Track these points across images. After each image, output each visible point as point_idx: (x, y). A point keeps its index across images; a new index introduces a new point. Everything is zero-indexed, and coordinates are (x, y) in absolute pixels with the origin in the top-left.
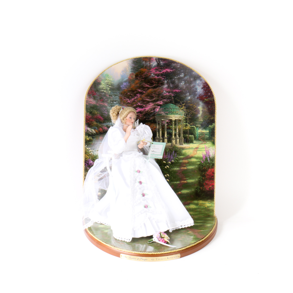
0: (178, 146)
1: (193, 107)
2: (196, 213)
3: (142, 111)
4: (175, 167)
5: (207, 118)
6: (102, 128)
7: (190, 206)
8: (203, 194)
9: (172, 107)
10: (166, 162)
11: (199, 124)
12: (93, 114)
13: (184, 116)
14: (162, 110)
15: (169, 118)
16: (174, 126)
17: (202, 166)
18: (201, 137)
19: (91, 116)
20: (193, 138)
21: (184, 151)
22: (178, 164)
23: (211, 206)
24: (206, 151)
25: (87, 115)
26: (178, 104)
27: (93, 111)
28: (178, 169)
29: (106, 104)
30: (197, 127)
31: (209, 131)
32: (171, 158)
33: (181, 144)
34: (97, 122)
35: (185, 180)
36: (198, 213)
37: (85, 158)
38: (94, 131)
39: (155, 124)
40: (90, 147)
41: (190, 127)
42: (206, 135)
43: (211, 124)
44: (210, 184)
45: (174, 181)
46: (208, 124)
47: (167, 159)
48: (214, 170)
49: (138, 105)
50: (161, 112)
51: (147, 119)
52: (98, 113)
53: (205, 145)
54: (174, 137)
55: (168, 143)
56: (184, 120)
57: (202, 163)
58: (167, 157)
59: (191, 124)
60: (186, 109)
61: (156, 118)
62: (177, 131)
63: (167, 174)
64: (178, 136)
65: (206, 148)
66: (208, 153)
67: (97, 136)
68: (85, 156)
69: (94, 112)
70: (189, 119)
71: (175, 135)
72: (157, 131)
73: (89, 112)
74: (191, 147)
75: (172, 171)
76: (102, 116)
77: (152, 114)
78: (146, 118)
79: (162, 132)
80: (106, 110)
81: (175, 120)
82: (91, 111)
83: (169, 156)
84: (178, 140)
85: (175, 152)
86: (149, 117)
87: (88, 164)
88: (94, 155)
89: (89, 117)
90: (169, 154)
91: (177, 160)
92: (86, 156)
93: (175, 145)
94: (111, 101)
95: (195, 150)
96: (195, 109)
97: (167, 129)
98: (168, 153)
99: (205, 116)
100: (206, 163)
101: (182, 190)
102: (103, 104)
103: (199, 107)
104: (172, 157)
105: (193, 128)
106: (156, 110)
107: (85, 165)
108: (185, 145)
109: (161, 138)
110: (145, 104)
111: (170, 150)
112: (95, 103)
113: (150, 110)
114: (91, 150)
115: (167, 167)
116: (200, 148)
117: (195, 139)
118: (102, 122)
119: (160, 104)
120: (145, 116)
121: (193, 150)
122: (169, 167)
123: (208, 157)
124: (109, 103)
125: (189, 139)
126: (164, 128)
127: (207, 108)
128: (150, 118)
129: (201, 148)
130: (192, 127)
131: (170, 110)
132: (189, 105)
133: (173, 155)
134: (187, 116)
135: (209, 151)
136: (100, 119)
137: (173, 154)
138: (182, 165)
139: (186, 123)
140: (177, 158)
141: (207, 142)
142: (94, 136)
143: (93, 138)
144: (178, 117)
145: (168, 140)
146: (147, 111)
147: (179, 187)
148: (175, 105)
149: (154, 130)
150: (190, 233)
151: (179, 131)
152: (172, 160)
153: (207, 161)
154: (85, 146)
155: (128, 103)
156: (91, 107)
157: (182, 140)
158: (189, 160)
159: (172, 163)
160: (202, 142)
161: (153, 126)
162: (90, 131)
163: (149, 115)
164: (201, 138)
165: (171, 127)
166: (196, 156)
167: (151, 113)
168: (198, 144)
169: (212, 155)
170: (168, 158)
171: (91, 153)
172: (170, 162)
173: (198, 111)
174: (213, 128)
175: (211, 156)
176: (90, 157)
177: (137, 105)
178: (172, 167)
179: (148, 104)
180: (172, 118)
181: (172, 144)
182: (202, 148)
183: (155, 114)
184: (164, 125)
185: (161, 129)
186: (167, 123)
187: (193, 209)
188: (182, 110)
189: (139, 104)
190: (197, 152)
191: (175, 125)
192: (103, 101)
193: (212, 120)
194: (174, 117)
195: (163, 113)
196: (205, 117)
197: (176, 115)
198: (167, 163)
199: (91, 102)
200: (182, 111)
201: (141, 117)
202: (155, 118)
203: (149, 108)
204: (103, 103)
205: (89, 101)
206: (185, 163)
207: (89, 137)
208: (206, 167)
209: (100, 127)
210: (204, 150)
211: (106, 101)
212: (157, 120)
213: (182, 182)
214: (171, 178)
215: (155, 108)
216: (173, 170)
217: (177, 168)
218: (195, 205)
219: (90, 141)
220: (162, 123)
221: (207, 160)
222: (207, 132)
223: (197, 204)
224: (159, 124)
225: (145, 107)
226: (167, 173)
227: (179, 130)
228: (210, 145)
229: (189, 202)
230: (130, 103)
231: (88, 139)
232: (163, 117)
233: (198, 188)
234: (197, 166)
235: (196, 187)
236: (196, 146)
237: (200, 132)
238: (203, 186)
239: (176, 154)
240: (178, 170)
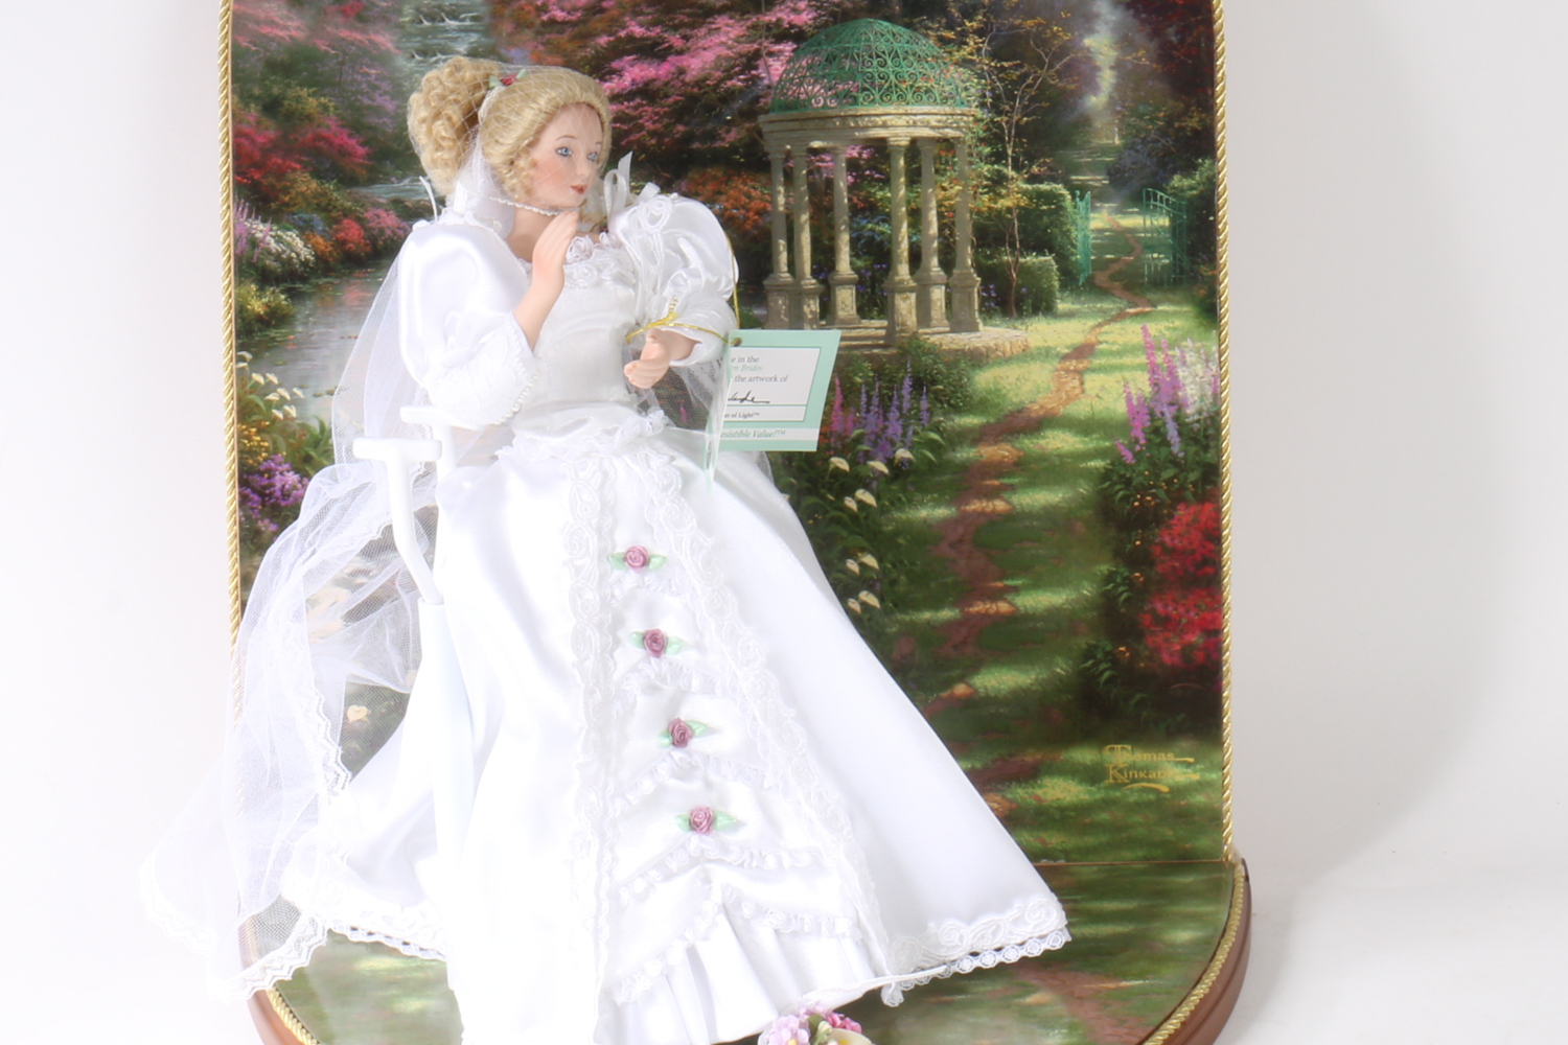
0: (943, 337)
1: (1043, 43)
2: (1090, 840)
3: (658, 84)
4: (918, 496)
5: (1151, 120)
6: (359, 220)
7: (1039, 792)
8: (1138, 696)
9: (883, 46)
10: (852, 463)
11: (1093, 168)
12: (290, 116)
13: (979, 113)
14: (810, 67)
15: (866, 128)
16: (902, 192)
17: (1128, 482)
18: (1116, 267)
19: (270, 131)
20: (1049, 279)
21: (983, 380)
22: (946, 478)
23: (1201, 786)
24: (1153, 369)
25: (245, 128)
26: (931, 18)
27: (290, 93)
28: (942, 512)
29: (385, 40)
30: (1078, 190)
31: (1173, 220)
32: (890, 431)
33: (958, 324)
34: (318, 174)
35: (997, 595)
36: (1103, 838)
37: (241, 452)
38: (299, 243)
39: (763, 178)
40: (272, 366)
41: (1024, 193)
42: (1151, 248)
43: (1189, 168)
44: (1191, 622)
45: (918, 606)
46: (1162, 164)
47: (858, 440)
48: (1217, 516)
49: (631, 38)
50: (800, 84)
51: (696, 145)
52: (325, 108)
53: (1144, 329)
54: (903, 270)
55: (865, 322)
56: (981, 140)
57: (1126, 466)
58: (856, 423)
59: (1035, 169)
60: (994, 55)
61: (766, 129)
62: (929, 224)
63: (863, 550)
64: (935, 261)
65: (1150, 348)
66: (1165, 384)
67: (322, 281)
68: (241, 436)
69: (298, 99)
70: (1021, 131)
71: (916, 258)
72: (779, 227)
73: (257, 99)
74: (1041, 344)
75: (897, 533)
76: (356, 127)
77: (738, 104)
78: (688, 138)
79: (815, 241)
80: (385, 86)
81: (914, 141)
82: (276, 90)
83: (872, 418)
84: (938, 294)
85: (919, 384)
86: (710, 126)
87: (262, 495)
88: (304, 426)
89: (260, 140)
90: (875, 401)
91: (932, 445)
92: (249, 438)
93: (915, 333)
94: (418, 10)
95: (1072, 364)
96: (1064, 50)
97: (855, 211)
98: (864, 398)
99: (1141, 108)
100: (1153, 464)
101: (975, 667)
102: (358, 36)
103: (1088, 42)
104: (895, 427)
105: (1050, 197)
106: (768, 67)
107: (244, 500)
108: (992, 334)
109: (810, 282)
110: (682, 25)
111: (879, 372)
112: (300, 35)
113: (718, 74)
114: (282, 391)
115: (861, 503)
116: (1103, 353)
117: (1063, 286)
118: (363, 173)
119: (792, 26)
120: (679, 120)
121: (1056, 364)
122: (878, 498)
123: (1169, 413)
124: (410, 28)
125: (1020, 287)
126: (830, 209)
127: (1153, 45)
128: (721, 131)
129: (1111, 353)
130: (1040, 195)
131: (874, 68)
132: (1013, 27)
133: (900, 408)
134: (1000, 113)
135: (1172, 372)
136: (344, 152)
137: (906, 405)
138: (969, 481)
139: (997, 162)
140: (936, 429)
141: (1161, 302)
142: (304, 280)
143: (293, 294)
144: (933, 120)
145: (859, 296)
146: (700, 83)
147: (955, 647)
148: (908, 26)
149: (756, 226)
150: (1041, 1005)
151: (941, 228)
152: (893, 444)
153: (1164, 451)
154: (241, 359)
155: (553, 22)
156: (273, 66)
157: (970, 296)
158: (1029, 444)
159: (898, 470)
160: (1122, 304)
161: (749, 197)
162: (273, 246)
163: (709, 108)
164: (1112, 278)
165: (880, 194)
166: (1080, 409)
167: (730, 96)
168: (1091, 323)
169: (1202, 397)
170: (868, 430)
171: (286, 415)
172: (880, 466)
173: (1081, 71)
174: (1201, 196)
175: (1189, 411)
176: (282, 443)
177: (622, 34)
178: (896, 503)
179: (703, 30)
180: (884, 126)
181: (891, 330)
182: (1119, 354)
183: (757, 99)
184: (830, 184)
185: (805, 217)
186: (853, 165)
187: (1062, 809)
188: (964, 63)
189: (638, 31)
190: (1088, 378)
191: (914, 177)
192: (361, 18)
193: (1194, 131)
194: (902, 121)
195: (817, 95)
196: (1141, 117)
197: (919, 101)
198: (860, 468)
199: (272, 23)
200: (965, 73)
201: (649, 125)
202: (760, 134)
203: (710, 56)
204: (364, 31)
205: (258, 22)
206: (997, 469)
207: (261, 289)
208: (1154, 496)
209: (347, 213)
210: (1139, 367)
211: (386, 18)
212: (778, 145)
213: (979, 607)
214: (894, 582)
215: (757, 55)
216: (909, 523)
217: (938, 503)
218: (1082, 781)
219: (275, 319)
220: (810, 173)
221: (1166, 443)
222: (1154, 230)
223: (1093, 775)
224: (789, 177)
225: (680, 53)
226: (865, 544)
227: (940, 215)
228: (1178, 323)
229: (1031, 756)
230: (564, 23)
231: (257, 306)
232: (822, 121)
233: (1100, 655)
234: (1084, 489)
235: (1083, 642)
236: (1079, 339)
237: (1100, 231)
238: (1140, 636)
239: (924, 404)
240: (946, 523)
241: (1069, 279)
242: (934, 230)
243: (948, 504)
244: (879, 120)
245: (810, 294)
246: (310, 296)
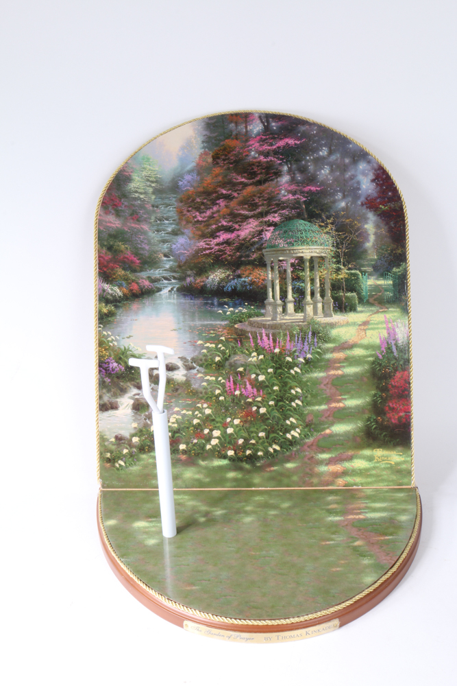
0: (321, 319)
1: (352, 227)
2: (369, 480)
3: (231, 240)
4: (314, 369)
5: (386, 251)
6: (137, 283)
7: (353, 464)
8: (384, 433)
9: (302, 228)
10: (293, 359)
11: (368, 265)
12: (116, 251)
13: (332, 249)
14: (279, 234)
15: (297, 253)
16: (308, 273)
17: (380, 365)
18: (376, 297)
19: (109, 256)
20: (355, 300)
21: (334, 333)
22: (323, 363)
23: (405, 462)
24: (388, 329)
25: (102, 255)
26: (317, 219)
27: (116, 244)
28: (322, 375)
29: (145, 227)
30: (363, 273)
31: (393, 282)
32: (305, 349)
33: (326, 315)
34: (124, 269)
35: (339, 401)
36: (373, 479)
37: (99, 356)
38: (118, 290)
39: (264, 269)
40: (109, 329)
41: (347, 273)
42: (386, 290)
43: (398, 266)
44: (401, 410)
45: (314, 404)
46: (390, 264)
47: (295, 352)
48: (409, 376)
49: (223, 226)
50: (276, 240)
51: (243, 259)
52: (127, 248)
53: (385, 316)
54: (309, 298)
55: (297, 314)
56: (333, 257)
57: (380, 360)
58: (294, 346)
59: (350, 266)
60: (336, 231)
61: (265, 254)
62: (317, 283)
63: (296, 386)
64: (319, 295)
65: (387, 322)
66: (392, 333)
67: (125, 302)
68: (99, 351)
69: (118, 246)
70: (345, 254)
71: (313, 294)
72: (269, 285)
73: (105, 246)
74: (352, 321)
75: (307, 381)
76: (136, 254)
77: (256, 246)
78: (241, 257)
79: (281, 289)
80: (145, 241)
81: (312, 257)
82: (111, 243)
83: (299, 344)
84: (320, 305)
85: (314, 334)
86: (247, 253)
87: (106, 370)
88: (119, 348)
89: (106, 258)
90: (300, 339)
91: (318, 353)
92: (102, 352)
93: (313, 318)
94: (156, 218)
95: (362, 327)
96: (358, 229)
97: (293, 279)
98: (296, 338)
99: (383, 247)
100: (389, 360)
101: (332, 424)
102: (137, 226)
103: (366, 226)
104: (306, 347)
105: (355, 275)
106: (265, 235)
107: (100, 371)
108: (337, 318)
109: (279, 302)
110: (239, 222)
111: (301, 330)
112: (119, 226)
113: (250, 237)
114: (112, 337)
115: (296, 372)
116: (372, 324)
117: (359, 303)
118: (138, 269)
119: (273, 222)
120: (238, 251)
121: (357, 327)
122: (301, 370)
123: (393, 343)
124: (153, 223)
125: (345, 303)
126: (285, 279)
127: (386, 227)
128: (251, 255)
129: (375, 324)
130: (352, 274)
131: (299, 235)
132: (342, 222)
133: (308, 342)
134: (339, 248)
135: (394, 330)
136: (132, 262)
137: (310, 341)
138: (330, 365)
139: (338, 264)
140: (320, 348)
141: (390, 308)
142: (120, 302)
143: (116, 307)
144: (318, 251)
145: (295, 306)
146: (244, 240)
147: (326, 418)
148: (309, 222)
149: (262, 284)
151: (320, 285)
152: (306, 353)
153: (392, 355)
154: (100, 327)
155: (198, 221)
156: (111, 236)
157: (330, 306)
158: (349, 353)
159: (307, 361)
160: (378, 308)
161: (260, 275)
162: (110, 291)
163: (247, 247)
164: (375, 300)
165: (301, 274)
166: (365, 342)
167: (254, 243)
168: (368, 314)
169: (403, 338)
170: (298, 348)
171: (114, 345)
172: (302, 360)
173: (364, 235)
174: (402, 274)
175: (400, 342)
176: (112, 353)
177: (220, 224)
178: (307, 372)
179: (245, 223)
180: (302, 252)
181: (305, 317)
182: (377, 324)
183: (262, 244)
184: (285, 271)
185: (277, 281)
186: (292, 265)
187: (360, 470)
188: (327, 233)
189: (225, 224)
190: (367, 331)
191: (312, 269)
192: (138, 221)
193: (400, 254)
194: (308, 251)
195: (281, 243)
196: (383, 250)
197: (313, 245)
198: (295, 361)
199: (110, 222)
200: (327, 236)
201: (228, 253)
202: (263, 255)
203: (247, 231)
204: (139, 225)
205: (106, 222)
206: (339, 361)
207: (106, 305)
208: (389, 369)
209: (133, 281)
210: (384, 328)
211: (145, 220)
212: (268, 260)
213: (334, 405)
214: (306, 397)
215: (262, 231)
216: (311, 378)
217: (320, 372)
218: (367, 461)
219: (111, 314)
220: (279, 267)
221: (392, 352)
222: (389, 285)
223: (370, 459)
224: (272, 268)
225: (238, 230)
226: (297, 385)
227: (320, 280)
228: (395, 314)
229: (350, 453)
230: (202, 221)
231: (105, 310)
232: (283, 251)
233: (372, 420)
234: (367, 367)
235: (366, 416)
236: (364, 319)
237: (371, 285)
238: (385, 414)
239: (316, 340)
240: (323, 378)
241: (361, 300)
242: (318, 285)
243: (324, 372)
244: (301, 251)
245: (279, 305)
246: (121, 307)
